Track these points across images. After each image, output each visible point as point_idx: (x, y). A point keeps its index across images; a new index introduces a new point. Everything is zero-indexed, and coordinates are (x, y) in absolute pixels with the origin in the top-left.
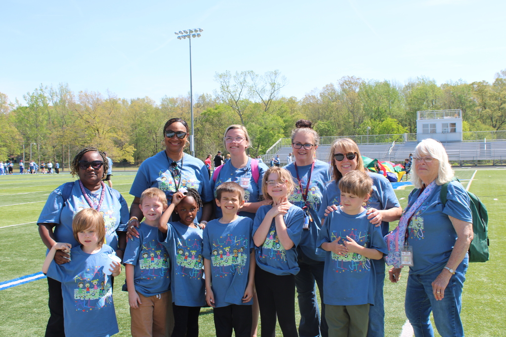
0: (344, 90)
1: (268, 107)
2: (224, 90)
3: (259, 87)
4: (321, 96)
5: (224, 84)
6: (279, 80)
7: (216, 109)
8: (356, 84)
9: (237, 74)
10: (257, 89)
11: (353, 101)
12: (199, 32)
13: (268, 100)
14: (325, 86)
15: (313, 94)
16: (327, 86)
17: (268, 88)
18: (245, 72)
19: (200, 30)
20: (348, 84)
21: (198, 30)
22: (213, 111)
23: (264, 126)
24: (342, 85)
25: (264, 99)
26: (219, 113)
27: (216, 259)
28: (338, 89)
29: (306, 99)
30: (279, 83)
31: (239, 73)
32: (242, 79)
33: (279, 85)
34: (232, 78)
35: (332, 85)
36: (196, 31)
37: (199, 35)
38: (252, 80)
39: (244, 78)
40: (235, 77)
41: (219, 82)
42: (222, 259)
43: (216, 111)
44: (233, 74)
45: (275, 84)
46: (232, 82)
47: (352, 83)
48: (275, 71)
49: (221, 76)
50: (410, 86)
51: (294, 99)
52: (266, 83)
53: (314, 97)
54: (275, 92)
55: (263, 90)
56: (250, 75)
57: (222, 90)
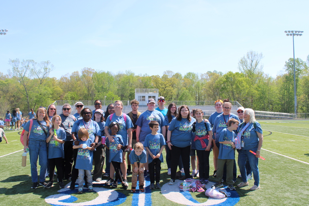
0: (84, 75)
1: (42, 82)
2: (15, 70)
3: (37, 70)
4: (70, 77)
5: (15, 66)
6: (49, 66)
7: (6, 81)
8: (91, 72)
9: (24, 61)
10: (36, 71)
11: (88, 81)
12: (5, 32)
13: (42, 78)
14: (73, 72)
15: (66, 77)
16: (75, 72)
17: (43, 70)
18: (29, 60)
19: (6, 31)
20: (86, 72)
21: (5, 30)
22: (4, 82)
23: (40, 93)
24: (83, 72)
25: (40, 77)
26: (7, 84)
27: (151, 147)
28: (80, 74)
29: (62, 79)
30: (50, 68)
31: (25, 60)
32: (26, 64)
33: (50, 69)
34: (20, 63)
35: (77, 72)
36: (3, 31)
37: (5, 34)
38: (33, 65)
39: (28, 64)
40: (22, 63)
41: (12, 65)
42: (153, 146)
43: (6, 83)
44: (21, 61)
45: (47, 69)
46: (20, 66)
47: (89, 72)
48: (47, 61)
49: (13, 61)
50: (119, 76)
51: (55, 79)
52: (41, 68)
53: (66, 78)
54: (47, 74)
55: (40, 72)
56: (32, 63)
57: (14, 70)
